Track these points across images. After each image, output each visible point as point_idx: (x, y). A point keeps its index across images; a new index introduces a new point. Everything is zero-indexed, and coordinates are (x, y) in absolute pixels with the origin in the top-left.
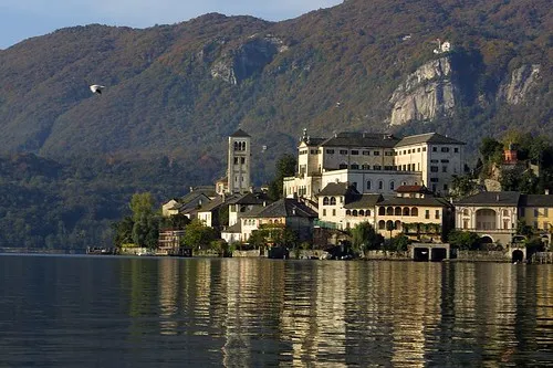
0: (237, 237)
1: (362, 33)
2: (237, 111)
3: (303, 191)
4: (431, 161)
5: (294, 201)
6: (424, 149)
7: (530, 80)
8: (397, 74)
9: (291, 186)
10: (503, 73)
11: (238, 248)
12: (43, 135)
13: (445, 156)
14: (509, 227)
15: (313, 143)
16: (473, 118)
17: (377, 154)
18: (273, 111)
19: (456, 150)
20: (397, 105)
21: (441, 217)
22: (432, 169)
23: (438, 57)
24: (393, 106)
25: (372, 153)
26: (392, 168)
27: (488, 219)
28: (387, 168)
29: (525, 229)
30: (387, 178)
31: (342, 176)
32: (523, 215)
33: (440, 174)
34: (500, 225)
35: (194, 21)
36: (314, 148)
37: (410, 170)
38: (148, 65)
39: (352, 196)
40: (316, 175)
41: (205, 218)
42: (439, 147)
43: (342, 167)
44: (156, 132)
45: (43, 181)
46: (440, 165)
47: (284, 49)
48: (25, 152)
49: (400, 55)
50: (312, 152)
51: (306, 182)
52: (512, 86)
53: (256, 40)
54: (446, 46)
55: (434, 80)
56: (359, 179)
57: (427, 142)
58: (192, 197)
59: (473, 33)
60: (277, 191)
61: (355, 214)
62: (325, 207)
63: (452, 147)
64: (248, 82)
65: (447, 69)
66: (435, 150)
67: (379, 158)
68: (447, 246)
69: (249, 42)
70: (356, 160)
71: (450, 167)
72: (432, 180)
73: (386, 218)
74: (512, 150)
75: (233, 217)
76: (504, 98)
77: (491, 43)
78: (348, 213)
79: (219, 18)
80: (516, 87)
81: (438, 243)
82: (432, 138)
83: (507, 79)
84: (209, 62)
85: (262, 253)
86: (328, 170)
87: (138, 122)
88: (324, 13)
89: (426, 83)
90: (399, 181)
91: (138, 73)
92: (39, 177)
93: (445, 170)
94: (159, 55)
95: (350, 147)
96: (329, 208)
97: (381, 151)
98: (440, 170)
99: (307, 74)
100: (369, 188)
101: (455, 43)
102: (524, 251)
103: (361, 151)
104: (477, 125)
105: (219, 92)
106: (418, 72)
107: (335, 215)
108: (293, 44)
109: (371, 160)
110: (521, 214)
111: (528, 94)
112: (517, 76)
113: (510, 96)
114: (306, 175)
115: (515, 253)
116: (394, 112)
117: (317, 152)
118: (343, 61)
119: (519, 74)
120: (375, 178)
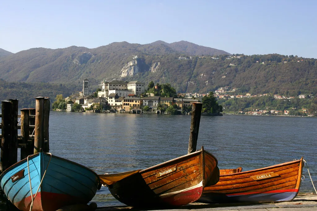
0: (86, 107)
1: (114, 52)
2: (80, 72)
3: (104, 95)
4: (137, 88)
5: (102, 97)
6: (135, 85)
7: (157, 67)
8: (123, 64)
9: (100, 94)
10: (151, 64)
11: (87, 110)
12: (27, 77)
13: (140, 87)
14: (156, 105)
15: (106, 83)
16: (143, 76)
17: (123, 86)
18: (90, 72)
19: (143, 86)
20: (123, 72)
21: (139, 102)
22: (137, 90)
23: (134, 60)
24: (122, 72)
25: (121, 86)
26: (127, 90)
27: (151, 103)
28: (125, 90)
29: (160, 106)
30: (125, 92)
31: (114, 92)
32: (160, 102)
33: (139, 92)
34: (154, 105)
35: (69, 48)
36: (106, 84)
37: (131, 91)
38: (56, 59)
39: (117, 97)
40: (107, 91)
41: (78, 102)
42: (139, 85)
43: (114, 89)
44: (58, 77)
45: (27, 90)
46: (139, 89)
47: (93, 56)
48: (22, 82)
49: (124, 59)
50: (106, 85)
51: (104, 93)
52: (153, 67)
53: (86, 53)
54: (136, 57)
55: (132, 66)
56: (118, 92)
57: (136, 84)
58: (74, 96)
59: (143, 54)
60: (96, 95)
61: (117, 101)
62: (110, 99)
63: (142, 85)
64: (84, 65)
65: (136, 62)
66: (138, 85)
67: (123, 87)
68: (141, 110)
69: (84, 54)
70: (117, 87)
71: (141, 90)
72: (136, 93)
73: (125, 103)
74: (157, 86)
75: (85, 102)
76: (151, 71)
77: (147, 56)
78: (116, 101)
79: (76, 47)
80: (154, 68)
81: (139, 109)
82: (137, 82)
83: (151, 66)
84: (73, 59)
85: (93, 111)
86: (110, 90)
87: (53, 74)
88: (104, 47)
89: (131, 66)
90: (129, 93)
91: (53, 61)
92: (26, 89)
93: (140, 90)
94: (59, 56)
95: (116, 84)
96: (111, 100)
97: (124, 85)
98: (139, 90)
99: (99, 63)
100: (121, 95)
101: (139, 56)
102: (160, 111)
103: (118, 85)
104: (144, 77)
105: (76, 67)
106: (129, 63)
107: (112, 102)
108: (95, 55)
109: (121, 87)
110: (159, 102)
111: (157, 70)
112: (154, 65)
113: (152, 70)
114: (104, 91)
115: (158, 112)
116: (122, 74)
117: (107, 85)
118: (109, 60)
119: (155, 65)
120: (122, 92)
